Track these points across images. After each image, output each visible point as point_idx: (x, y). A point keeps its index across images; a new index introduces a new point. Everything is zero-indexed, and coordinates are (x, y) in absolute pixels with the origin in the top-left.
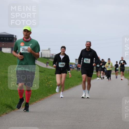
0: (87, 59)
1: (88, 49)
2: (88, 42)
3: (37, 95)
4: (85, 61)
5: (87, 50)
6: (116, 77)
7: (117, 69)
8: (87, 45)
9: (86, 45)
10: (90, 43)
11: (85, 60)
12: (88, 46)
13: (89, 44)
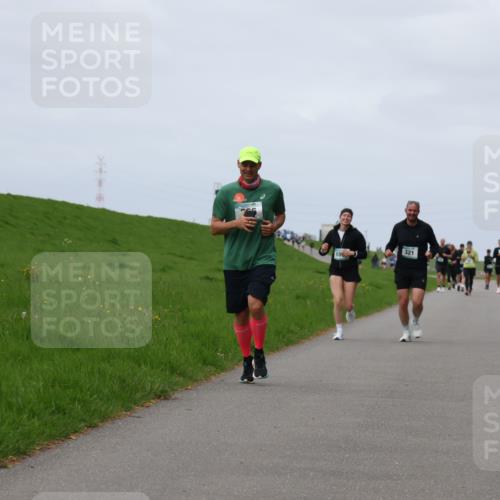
0: (410, 248)
1: (411, 221)
2: (413, 205)
3: (311, 323)
4: (404, 253)
5: (408, 222)
7: (489, 266)
8: (408, 210)
9: (406, 211)
10: (417, 205)
11: (404, 251)
13: (414, 209)
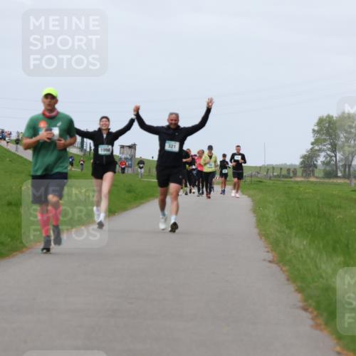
0: (173, 143)
6: (223, 192)
7: (225, 171)
8: (170, 120)
9: (168, 120)
12: (173, 122)
